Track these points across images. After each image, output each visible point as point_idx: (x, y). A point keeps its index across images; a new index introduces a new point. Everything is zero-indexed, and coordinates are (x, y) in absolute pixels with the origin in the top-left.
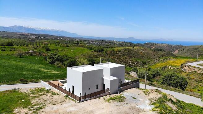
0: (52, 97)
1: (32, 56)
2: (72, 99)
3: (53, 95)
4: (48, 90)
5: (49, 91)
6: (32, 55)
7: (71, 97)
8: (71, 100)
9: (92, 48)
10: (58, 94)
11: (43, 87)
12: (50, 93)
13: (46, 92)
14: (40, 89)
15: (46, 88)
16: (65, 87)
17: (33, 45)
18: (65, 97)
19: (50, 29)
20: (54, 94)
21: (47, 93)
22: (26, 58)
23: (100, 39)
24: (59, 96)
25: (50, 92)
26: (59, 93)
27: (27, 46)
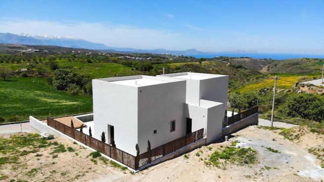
0: (54, 157)
1: (25, 79)
2: (111, 162)
3: (58, 151)
4: (44, 138)
5: (48, 141)
6: (25, 76)
7: (108, 158)
8: (109, 165)
9: (131, 64)
10: (71, 149)
11: (34, 133)
12: (49, 148)
13: (39, 144)
14: (25, 138)
15: (41, 134)
16: (90, 131)
17: (29, 61)
18: (91, 157)
19: (59, 37)
20: (61, 149)
21: (40, 147)
22: (13, 81)
23: (143, 52)
24: (73, 154)
25: (50, 144)
26: (73, 146)
27: (19, 62)
